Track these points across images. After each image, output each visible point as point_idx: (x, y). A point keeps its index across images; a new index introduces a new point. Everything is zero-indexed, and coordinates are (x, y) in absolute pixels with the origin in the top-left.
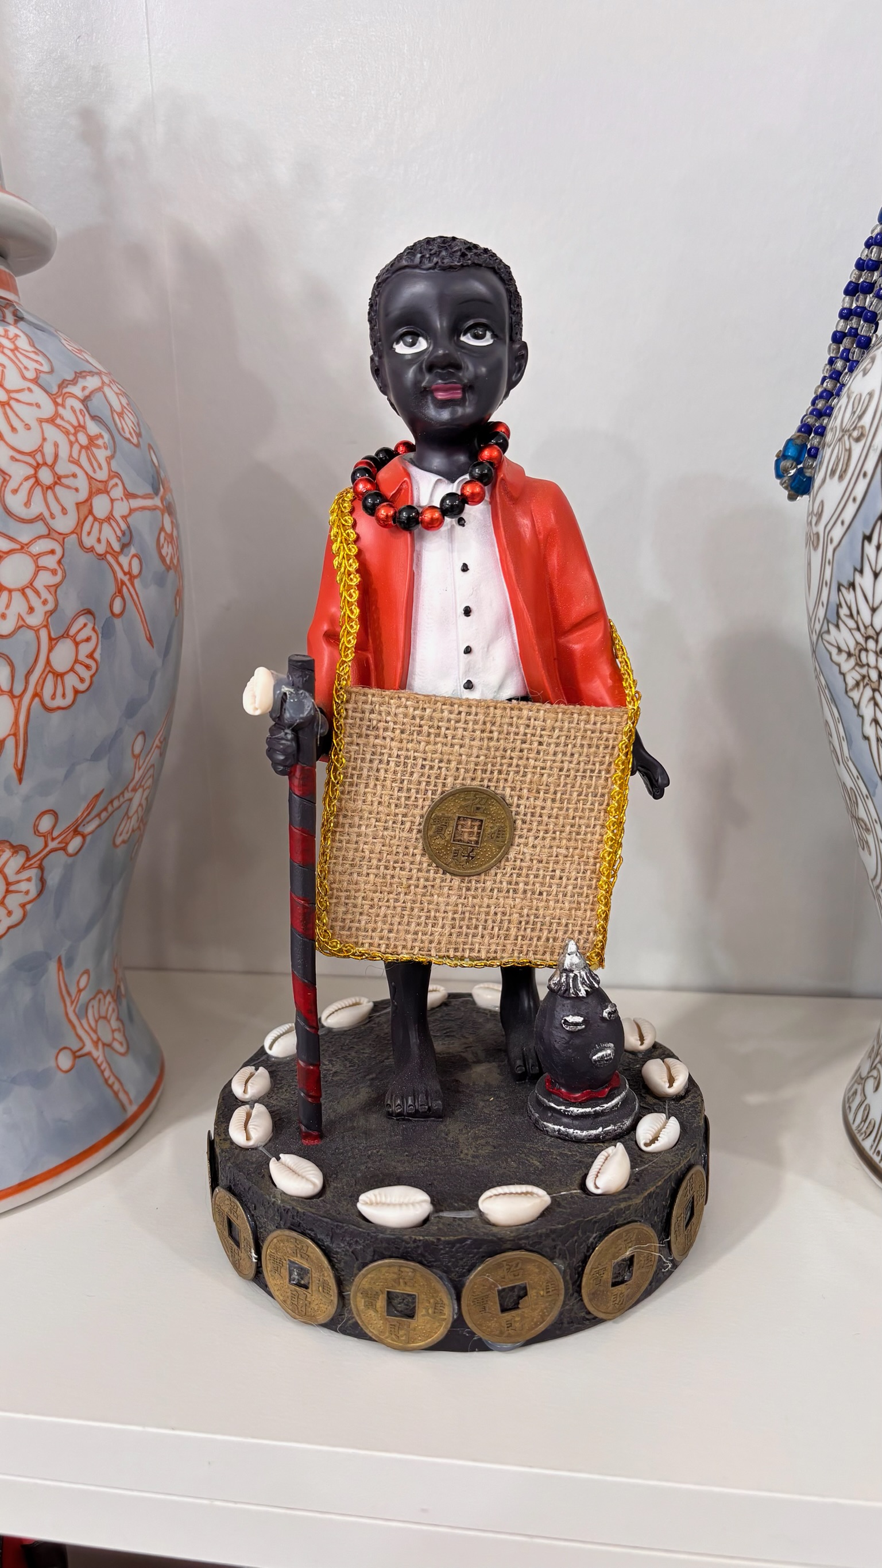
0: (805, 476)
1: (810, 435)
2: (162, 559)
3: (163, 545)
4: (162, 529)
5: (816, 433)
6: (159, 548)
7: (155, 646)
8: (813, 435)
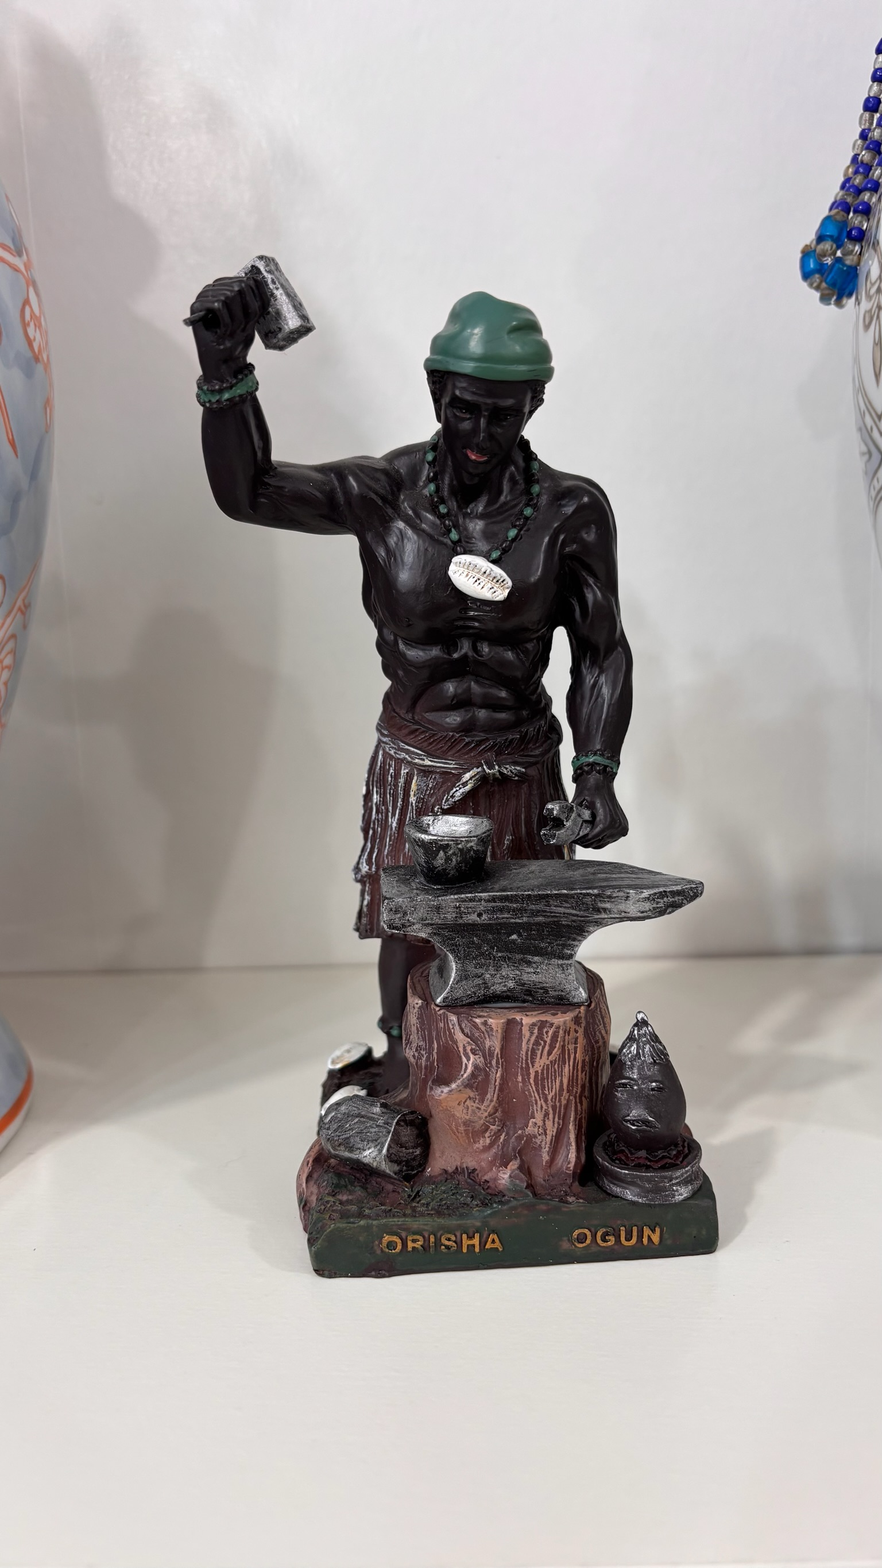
0: (844, 265)
1: (848, 214)
2: (30, 343)
3: (29, 324)
4: (27, 302)
5: (856, 211)
6: (25, 326)
7: (19, 454)
8: (851, 214)
